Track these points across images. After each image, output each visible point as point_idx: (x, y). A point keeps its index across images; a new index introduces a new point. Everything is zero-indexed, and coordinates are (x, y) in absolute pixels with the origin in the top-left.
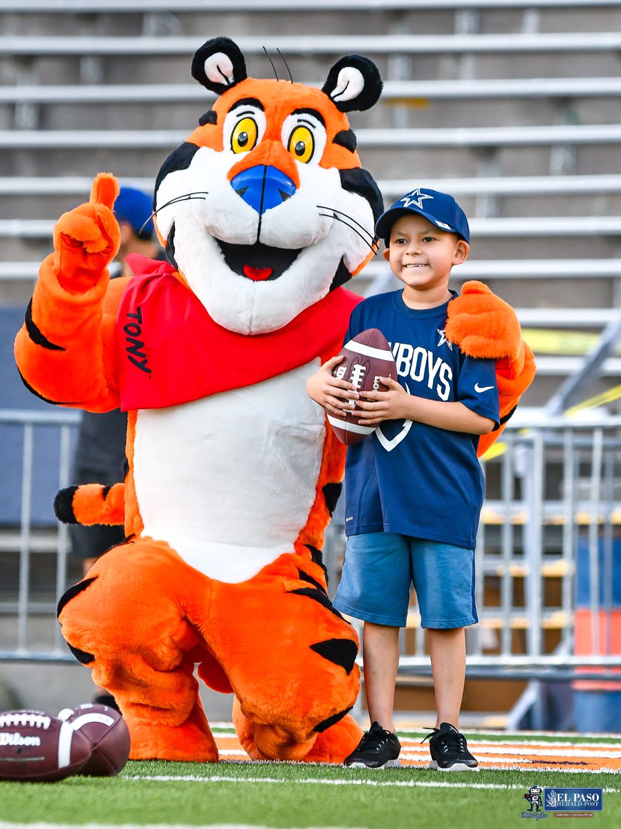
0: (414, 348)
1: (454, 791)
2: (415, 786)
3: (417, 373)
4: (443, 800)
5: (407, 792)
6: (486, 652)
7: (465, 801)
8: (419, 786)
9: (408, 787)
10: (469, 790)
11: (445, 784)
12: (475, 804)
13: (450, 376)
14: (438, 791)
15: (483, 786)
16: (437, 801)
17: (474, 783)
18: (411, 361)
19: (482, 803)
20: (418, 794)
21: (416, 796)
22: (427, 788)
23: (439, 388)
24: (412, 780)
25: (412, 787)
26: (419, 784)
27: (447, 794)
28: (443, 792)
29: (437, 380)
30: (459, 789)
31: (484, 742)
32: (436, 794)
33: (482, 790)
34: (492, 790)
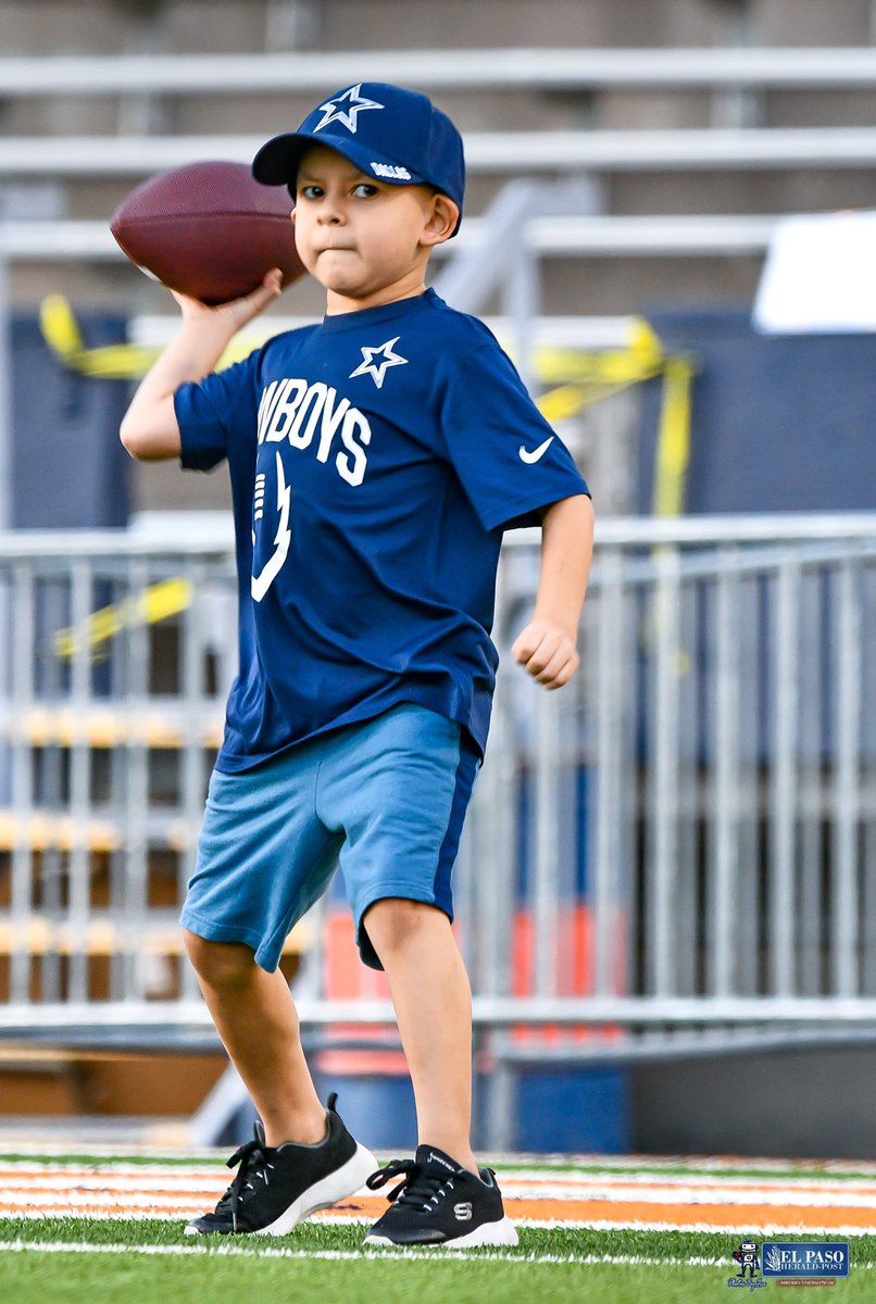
0: (309, 385)
1: (102, 1259)
2: (25, 1250)
3: (301, 433)
4: (83, 1276)
5: (9, 1261)
6: (152, 997)
7: (124, 1278)
8: (32, 1250)
9: (12, 1252)
10: (131, 1257)
11: (86, 1247)
12: (146, 1282)
13: (366, 436)
14: (72, 1259)
15: (161, 1249)
16: (71, 1277)
17: (141, 1244)
18: (297, 410)
19: (160, 1281)
20: (33, 1266)
21: (27, 1268)
22: (48, 1255)
23: (342, 459)
24: (19, 1240)
25: (18, 1253)
26: (32, 1246)
27: (89, 1265)
28: (81, 1261)
29: (338, 445)
30: (113, 1254)
31: (154, 1169)
32: (67, 1264)
33: (160, 1257)
34: (178, 1257)
